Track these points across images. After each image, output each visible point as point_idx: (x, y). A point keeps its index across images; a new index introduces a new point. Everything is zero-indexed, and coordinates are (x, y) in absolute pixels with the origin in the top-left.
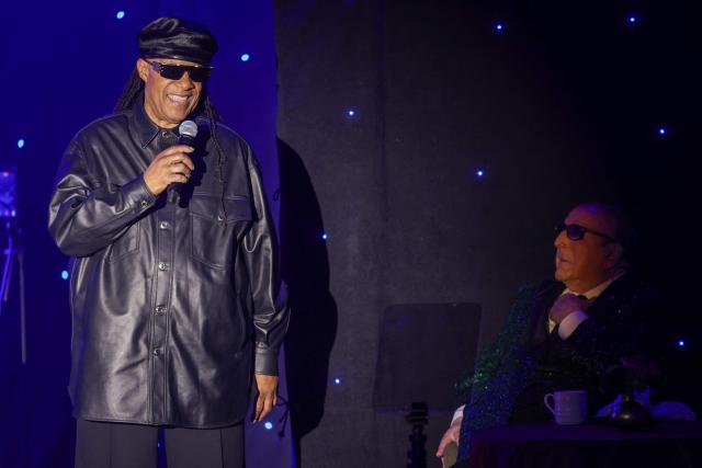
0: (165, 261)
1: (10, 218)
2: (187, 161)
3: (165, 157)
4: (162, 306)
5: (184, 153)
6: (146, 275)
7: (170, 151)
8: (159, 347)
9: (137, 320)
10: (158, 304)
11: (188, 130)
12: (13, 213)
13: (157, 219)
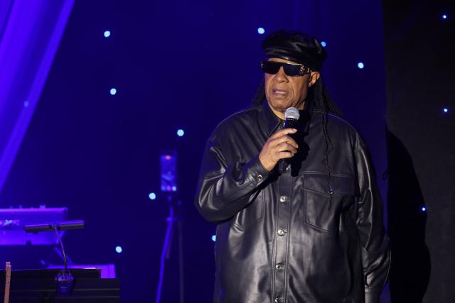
0: (282, 228)
1: (172, 192)
2: (291, 141)
3: (273, 140)
4: (281, 264)
5: (289, 135)
6: (267, 240)
7: (278, 135)
8: (279, 297)
9: (261, 274)
10: (278, 262)
11: (292, 114)
12: (174, 189)
13: (277, 195)
